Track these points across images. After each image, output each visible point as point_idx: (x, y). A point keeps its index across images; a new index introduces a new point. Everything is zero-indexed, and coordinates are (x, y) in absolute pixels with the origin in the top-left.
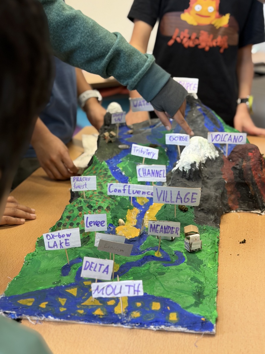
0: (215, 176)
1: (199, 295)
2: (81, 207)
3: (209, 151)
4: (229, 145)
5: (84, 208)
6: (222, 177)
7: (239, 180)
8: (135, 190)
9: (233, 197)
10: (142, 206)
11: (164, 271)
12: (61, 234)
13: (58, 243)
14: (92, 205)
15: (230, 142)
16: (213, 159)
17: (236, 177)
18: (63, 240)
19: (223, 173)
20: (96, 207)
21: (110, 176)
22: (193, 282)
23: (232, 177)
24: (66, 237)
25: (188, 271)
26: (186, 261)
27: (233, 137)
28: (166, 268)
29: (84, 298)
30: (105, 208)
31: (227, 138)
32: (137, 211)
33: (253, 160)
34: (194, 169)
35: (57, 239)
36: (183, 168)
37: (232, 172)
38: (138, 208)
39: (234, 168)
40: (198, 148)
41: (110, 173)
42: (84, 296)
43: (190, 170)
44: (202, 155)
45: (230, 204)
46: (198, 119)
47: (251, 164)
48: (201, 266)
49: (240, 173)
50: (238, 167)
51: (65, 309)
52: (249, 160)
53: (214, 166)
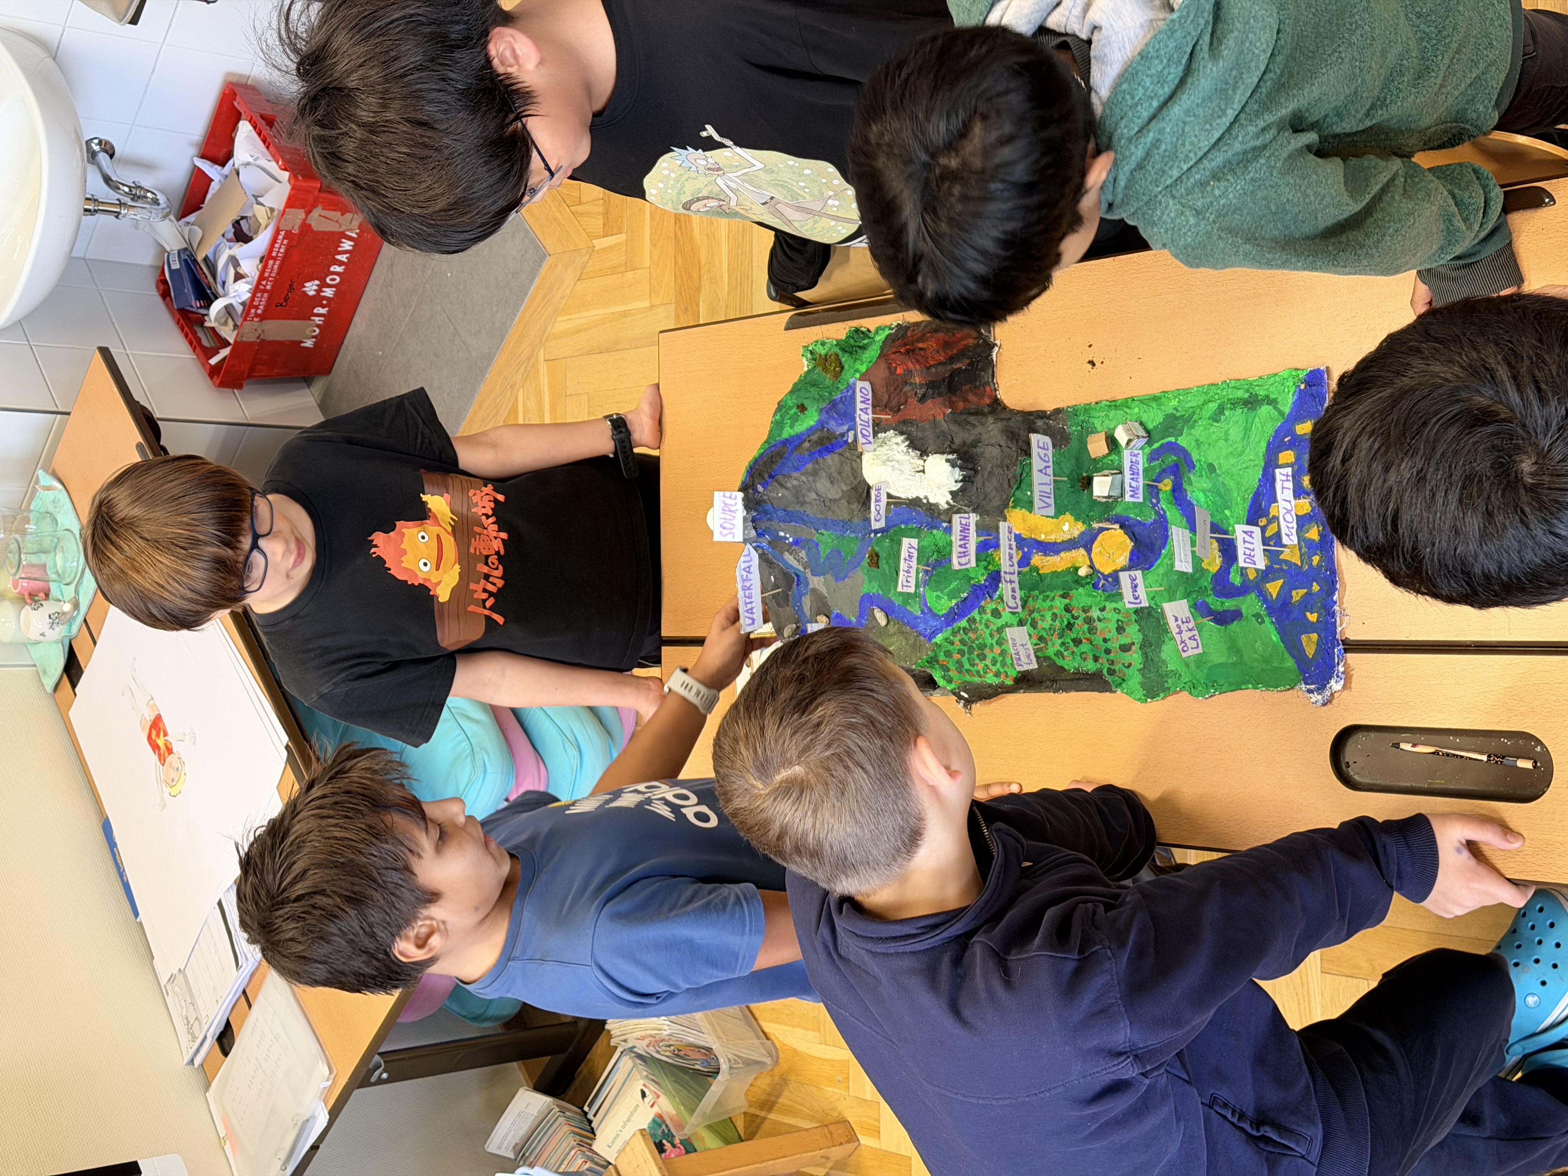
0: (943, 431)
1: (1252, 403)
2: (1074, 640)
3: (895, 446)
4: (874, 413)
5: (1073, 636)
6: (940, 418)
7: (943, 390)
8: (1008, 563)
9: (971, 397)
10: (1023, 552)
11: (1205, 466)
12: (1177, 630)
13: (1190, 634)
14: (1066, 623)
15: (870, 411)
16: (907, 439)
17: (940, 395)
18: (1184, 627)
19: (931, 418)
20: (1068, 615)
21: (972, 621)
22: (1223, 418)
23: (939, 400)
24: (1179, 622)
25: (1197, 432)
26: (1172, 439)
27: (863, 406)
28: (1198, 465)
29: (1285, 567)
30: (1067, 601)
31: (864, 417)
32: (1037, 559)
33: (910, 365)
34: (959, 462)
35: (1186, 635)
36: (956, 481)
37: (929, 403)
38: (1029, 559)
39: (923, 399)
40: (897, 466)
41: (963, 623)
42: (1281, 569)
43: (962, 468)
44: (907, 458)
45: (987, 401)
46: (789, 485)
47: (918, 367)
48: (1178, 414)
49: (932, 388)
50: (920, 392)
51: (1315, 584)
52: (910, 372)
53: (920, 434)
